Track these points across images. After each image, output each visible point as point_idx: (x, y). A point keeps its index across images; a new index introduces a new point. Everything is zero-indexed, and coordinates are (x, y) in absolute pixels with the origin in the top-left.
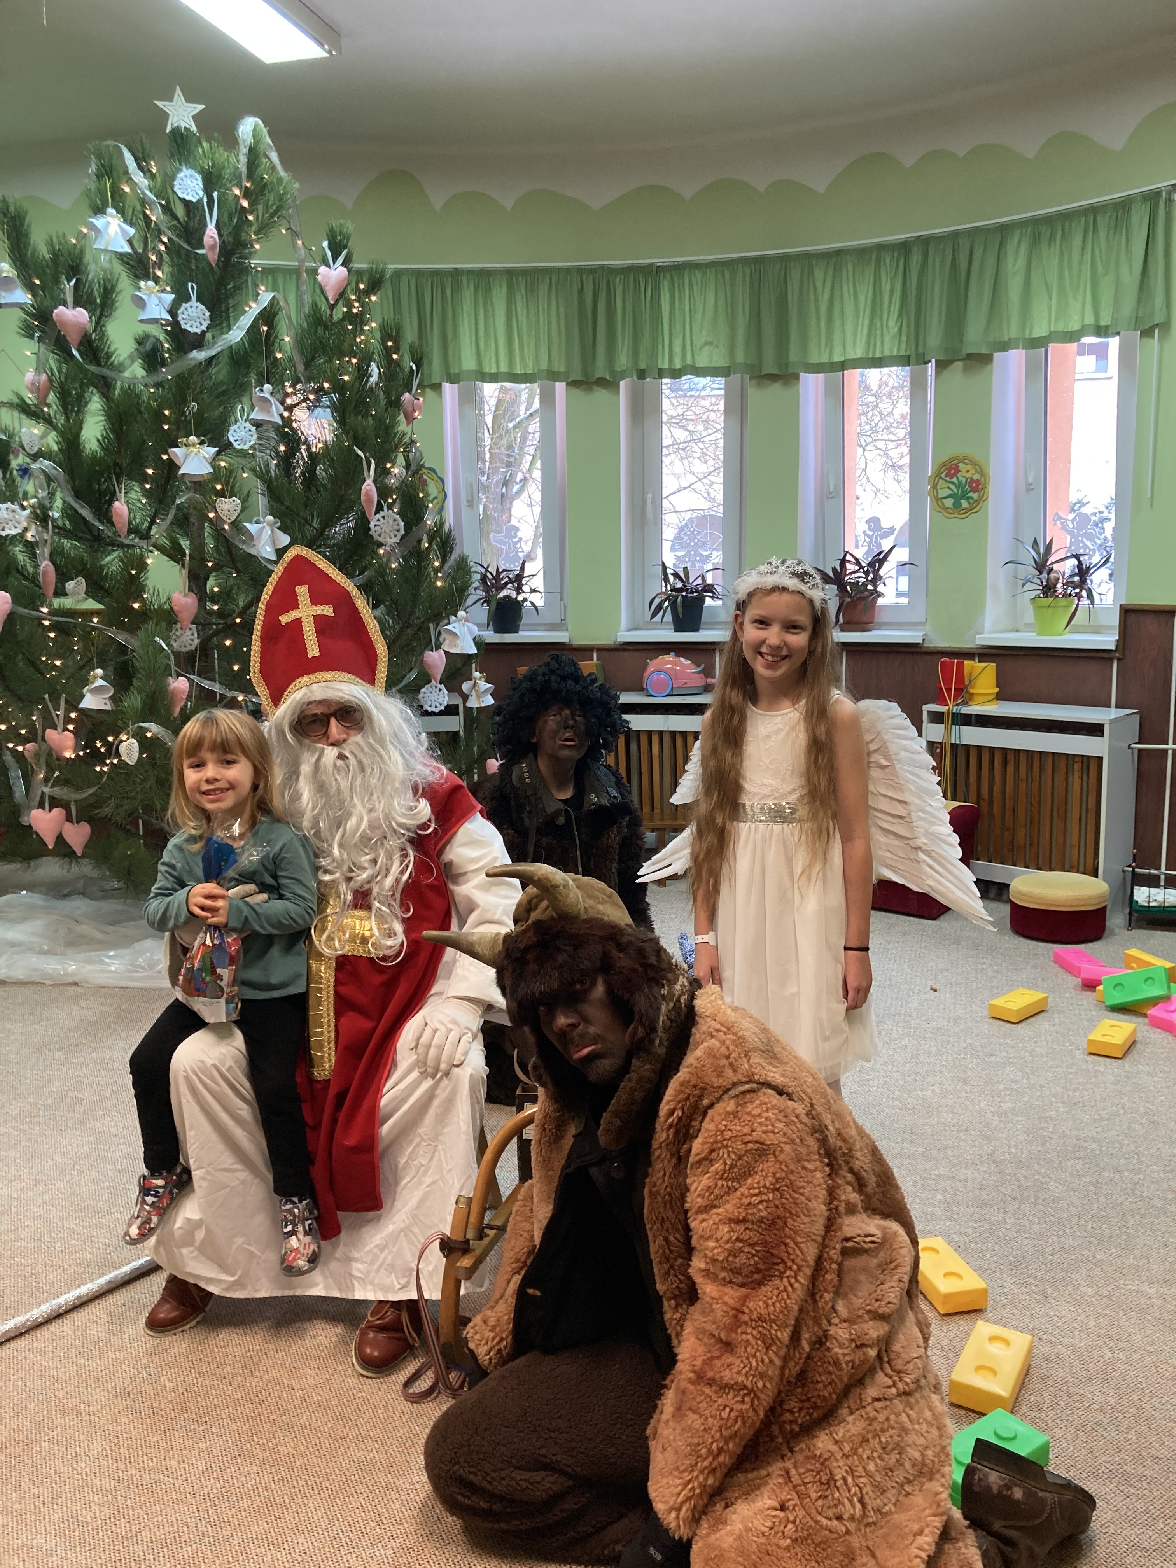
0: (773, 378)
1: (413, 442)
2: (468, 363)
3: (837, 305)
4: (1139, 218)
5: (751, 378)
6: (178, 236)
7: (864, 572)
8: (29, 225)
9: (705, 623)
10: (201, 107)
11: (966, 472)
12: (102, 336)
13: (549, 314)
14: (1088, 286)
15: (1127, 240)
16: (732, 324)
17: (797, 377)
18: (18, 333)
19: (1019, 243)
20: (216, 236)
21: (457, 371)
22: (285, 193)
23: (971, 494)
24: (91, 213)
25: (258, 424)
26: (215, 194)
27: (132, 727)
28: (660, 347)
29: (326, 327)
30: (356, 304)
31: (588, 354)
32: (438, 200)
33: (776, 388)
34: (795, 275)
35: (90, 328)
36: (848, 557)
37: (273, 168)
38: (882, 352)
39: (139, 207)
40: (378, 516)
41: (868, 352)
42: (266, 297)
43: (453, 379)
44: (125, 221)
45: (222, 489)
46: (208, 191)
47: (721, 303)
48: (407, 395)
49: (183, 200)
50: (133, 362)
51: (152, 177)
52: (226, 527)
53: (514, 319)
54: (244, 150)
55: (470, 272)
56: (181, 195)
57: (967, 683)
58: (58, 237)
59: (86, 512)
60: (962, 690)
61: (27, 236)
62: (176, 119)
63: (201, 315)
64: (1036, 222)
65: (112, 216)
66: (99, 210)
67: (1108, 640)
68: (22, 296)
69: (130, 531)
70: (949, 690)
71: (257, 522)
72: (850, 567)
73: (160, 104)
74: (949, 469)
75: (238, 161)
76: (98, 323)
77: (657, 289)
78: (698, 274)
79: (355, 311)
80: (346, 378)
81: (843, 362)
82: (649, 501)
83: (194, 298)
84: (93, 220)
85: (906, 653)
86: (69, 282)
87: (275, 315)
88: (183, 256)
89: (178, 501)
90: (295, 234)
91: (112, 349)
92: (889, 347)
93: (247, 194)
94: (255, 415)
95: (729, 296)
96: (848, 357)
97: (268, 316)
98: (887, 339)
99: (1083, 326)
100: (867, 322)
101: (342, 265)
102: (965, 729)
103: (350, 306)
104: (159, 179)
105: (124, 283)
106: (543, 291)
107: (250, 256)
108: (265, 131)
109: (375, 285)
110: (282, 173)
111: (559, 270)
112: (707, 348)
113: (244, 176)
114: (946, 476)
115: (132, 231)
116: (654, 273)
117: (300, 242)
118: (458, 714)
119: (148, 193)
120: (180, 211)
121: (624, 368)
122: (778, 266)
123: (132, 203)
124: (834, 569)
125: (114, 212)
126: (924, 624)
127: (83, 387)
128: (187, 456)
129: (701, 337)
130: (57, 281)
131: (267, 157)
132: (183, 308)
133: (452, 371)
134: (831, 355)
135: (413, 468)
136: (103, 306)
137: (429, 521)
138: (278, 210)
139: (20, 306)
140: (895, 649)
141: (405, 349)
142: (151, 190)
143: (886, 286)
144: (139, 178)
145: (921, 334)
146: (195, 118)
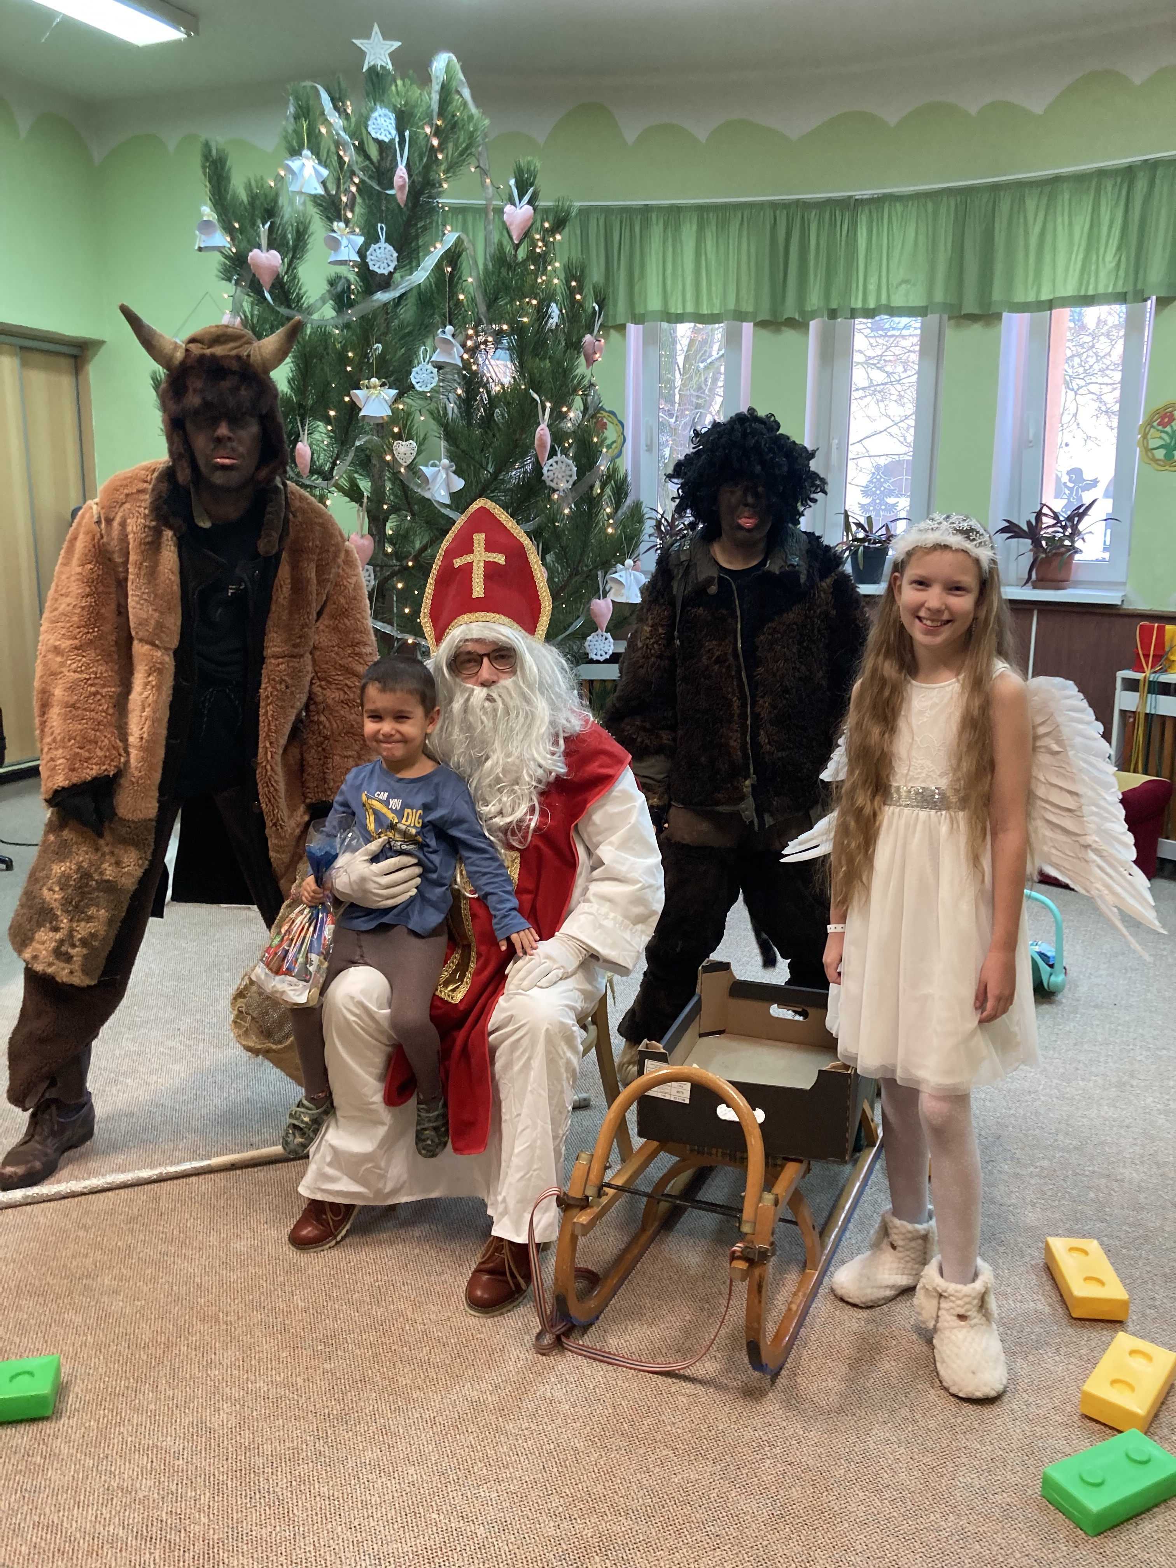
0: (973, 318)
1: (592, 385)
2: (654, 304)
3: (1049, 238)
5: (950, 318)
6: (370, 177)
7: (1062, 527)
8: (230, 169)
10: (397, 44)
12: (295, 277)
16: (932, 261)
17: (998, 316)
18: (217, 276)
20: (406, 176)
21: (642, 311)
22: (475, 130)
24: (288, 155)
25: (439, 367)
26: (407, 133)
28: (854, 286)
29: (510, 267)
30: (540, 244)
31: (778, 293)
32: (630, 136)
33: (976, 330)
34: (1005, 206)
35: (282, 270)
36: (1045, 510)
37: (465, 104)
38: (1096, 288)
39: (333, 149)
40: (551, 461)
41: (1079, 291)
42: (451, 237)
43: (638, 319)
44: (320, 162)
45: (400, 432)
46: (400, 130)
47: (922, 239)
48: (588, 337)
49: (376, 140)
50: (324, 303)
51: (347, 117)
52: (402, 470)
53: (703, 258)
54: (436, 87)
55: (660, 208)
56: (374, 135)
57: (1167, 649)
58: (257, 180)
60: (1161, 657)
61: (228, 179)
62: (372, 57)
63: (388, 257)
65: (307, 158)
66: (295, 152)
68: (221, 239)
69: (312, 472)
70: (1146, 656)
71: (434, 465)
72: (1047, 521)
73: (357, 42)
74: (1163, 417)
75: (430, 99)
76: (290, 265)
77: (854, 225)
78: (899, 207)
79: (538, 250)
80: (525, 320)
81: (1051, 301)
82: (834, 447)
83: (383, 239)
84: (290, 163)
85: (1102, 614)
86: (264, 225)
87: (459, 255)
88: (374, 197)
89: (358, 443)
90: (484, 173)
91: (302, 291)
92: (1104, 283)
93: (437, 132)
94: (437, 357)
95: (931, 230)
96: (1058, 295)
97: (453, 257)
98: (1102, 274)
100: (1081, 256)
101: (530, 203)
102: (1162, 698)
103: (534, 245)
104: (353, 120)
105: (317, 226)
106: (734, 227)
107: (439, 195)
108: (458, 67)
109: (559, 224)
110: (473, 110)
111: (751, 205)
112: (904, 286)
113: (435, 114)
114: (1159, 424)
115: (325, 172)
116: (852, 206)
117: (488, 181)
119: (342, 133)
120: (374, 153)
121: (815, 308)
122: (986, 196)
123: (326, 144)
124: (1029, 523)
125: (309, 153)
126: (1124, 584)
128: (368, 398)
129: (899, 274)
130: (253, 224)
131: (458, 93)
132: (371, 249)
133: (637, 312)
134: (1038, 293)
135: (591, 411)
136: (295, 249)
137: (603, 466)
138: (466, 149)
139: (219, 249)
140: (1090, 610)
141: (588, 289)
142: (345, 130)
143: (1105, 218)
144: (334, 118)
145: (1141, 272)
146: (391, 55)
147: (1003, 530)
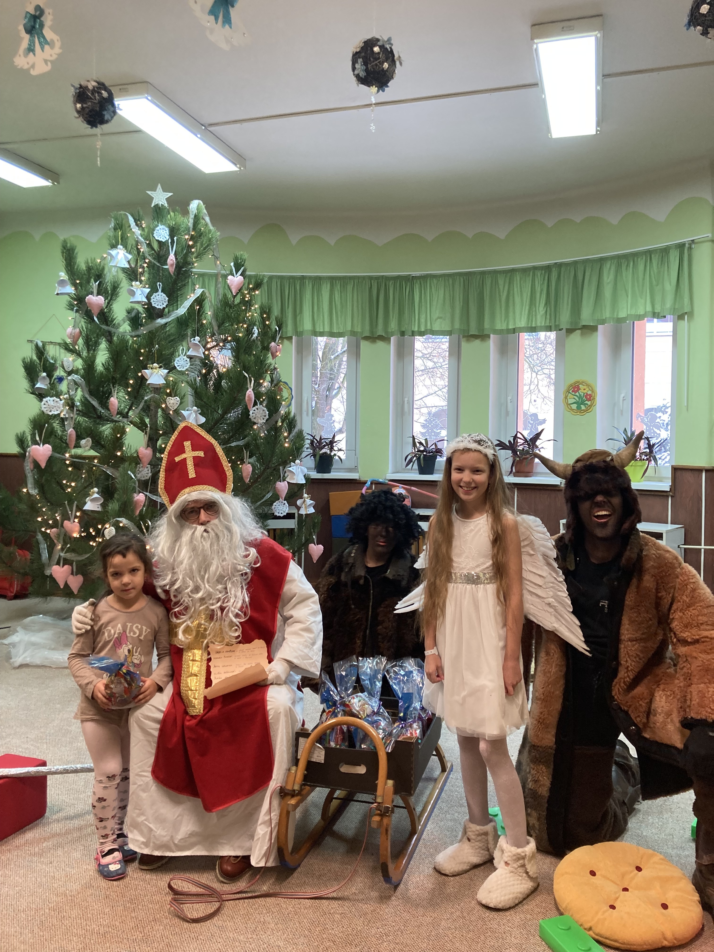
0: (475, 337)
1: (275, 369)
2: (308, 326)
3: (511, 298)
4: (674, 257)
5: (463, 337)
6: (154, 259)
7: (528, 444)
8: (77, 254)
9: (438, 470)
10: (170, 194)
11: (583, 390)
12: (110, 310)
13: (353, 301)
14: (648, 291)
15: (668, 267)
16: (453, 307)
17: (489, 336)
18: (65, 307)
19: (610, 268)
20: (174, 259)
21: (301, 330)
22: (212, 238)
23: (586, 402)
24: (110, 248)
25: (191, 358)
26: (175, 238)
27: (113, 521)
28: (413, 319)
29: (231, 307)
30: (248, 296)
31: (373, 323)
32: (294, 241)
33: (477, 342)
34: (488, 282)
35: (104, 306)
36: (519, 435)
37: (207, 225)
38: (536, 323)
39: (135, 245)
40: (254, 408)
41: (528, 324)
42: (199, 292)
44: (127, 252)
45: (170, 392)
46: (172, 236)
48: (273, 344)
49: (158, 241)
50: (124, 322)
51: (143, 229)
52: (171, 412)
53: (334, 303)
54: (192, 216)
55: (310, 278)
56: (157, 238)
58: (91, 260)
59: (95, 403)
61: (75, 258)
62: (157, 200)
63: (163, 300)
64: (619, 257)
65: (120, 249)
66: (114, 246)
67: (665, 486)
68: (70, 289)
69: (118, 414)
71: (188, 410)
72: (520, 441)
73: (149, 192)
74: (574, 388)
75: (189, 222)
76: (108, 303)
77: (412, 288)
78: (435, 281)
79: (247, 299)
80: (240, 335)
81: (514, 329)
82: (406, 402)
83: (160, 291)
84: (110, 251)
85: (551, 490)
86: (95, 282)
87: (203, 300)
88: (156, 269)
89: (146, 398)
91: (114, 317)
92: (540, 321)
93: (192, 238)
94: (190, 353)
95: (451, 292)
96: (517, 326)
97: (200, 301)
98: (539, 317)
99: (646, 312)
100: (527, 308)
101: (241, 275)
103: (244, 296)
104: (146, 230)
105: (124, 284)
106: (350, 288)
107: (191, 269)
108: (203, 207)
109: (258, 285)
110: (211, 228)
111: (358, 277)
112: (439, 320)
113: (191, 229)
114: (573, 391)
115: (130, 257)
116: (410, 280)
118: (294, 518)
120: (156, 246)
121: (393, 330)
122: (478, 277)
123: (131, 242)
124: (510, 442)
125: (121, 247)
127: (98, 337)
128: (152, 374)
129: (436, 314)
130: (89, 282)
131: (204, 219)
132: (154, 296)
133: (298, 330)
134: (508, 324)
135: (275, 382)
136: (112, 295)
137: (282, 411)
138: (208, 246)
139: (68, 294)
140: (545, 488)
141: (273, 318)
142: (141, 236)
143: (538, 289)
144: (136, 230)
145: (558, 315)
146: (167, 199)
147: (497, 445)
